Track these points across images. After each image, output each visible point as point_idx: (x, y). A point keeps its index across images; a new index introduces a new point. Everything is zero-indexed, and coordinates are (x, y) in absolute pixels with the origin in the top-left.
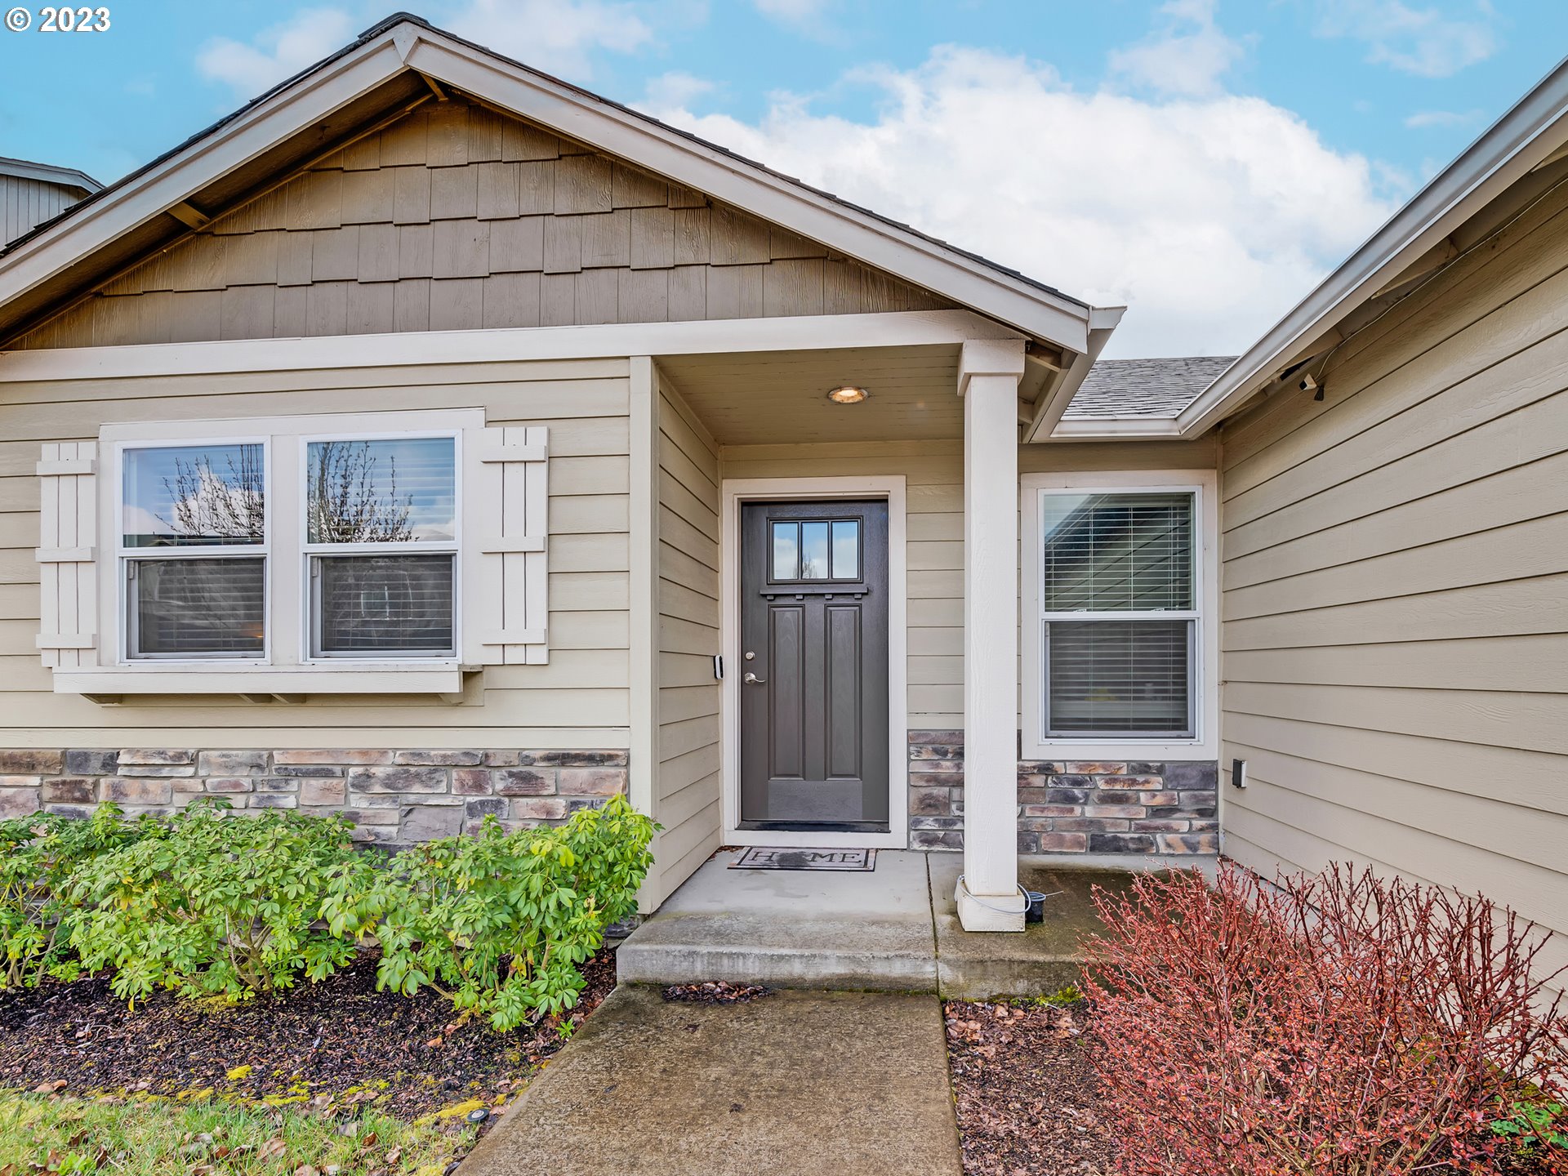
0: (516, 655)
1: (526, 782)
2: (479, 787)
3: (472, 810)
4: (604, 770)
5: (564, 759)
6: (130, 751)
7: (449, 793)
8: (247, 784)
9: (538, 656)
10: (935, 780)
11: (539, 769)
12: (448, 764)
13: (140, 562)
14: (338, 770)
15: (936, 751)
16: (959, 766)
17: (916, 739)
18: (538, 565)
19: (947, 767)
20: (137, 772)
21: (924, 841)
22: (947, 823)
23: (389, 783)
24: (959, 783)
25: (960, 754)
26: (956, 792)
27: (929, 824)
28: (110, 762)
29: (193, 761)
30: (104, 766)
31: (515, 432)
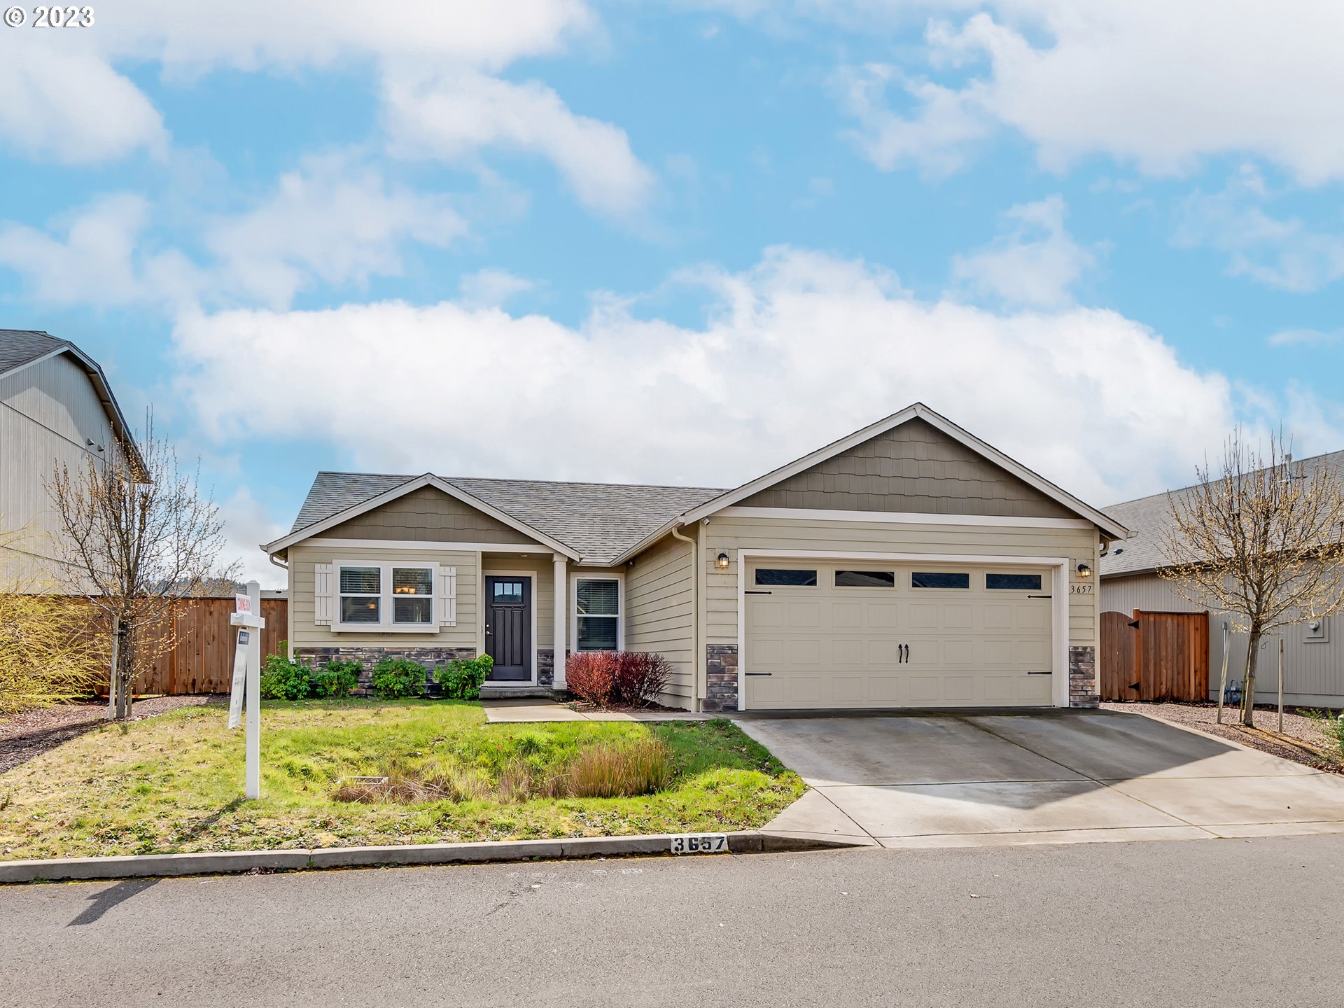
0: (448, 624)
1: (451, 655)
2: (439, 657)
3: (437, 662)
4: (470, 653)
5: (460, 650)
6: (342, 648)
7: (430, 659)
8: (377, 656)
9: (454, 624)
10: (545, 665)
11: (454, 652)
12: (432, 651)
13: (343, 597)
14: (402, 653)
15: (545, 656)
16: (552, 660)
17: (539, 652)
18: (454, 602)
19: (549, 661)
20: (345, 653)
21: (542, 683)
22: (549, 678)
23: (415, 655)
24: (553, 666)
25: (553, 657)
26: (551, 668)
27: (543, 678)
28: (337, 651)
29: (362, 651)
30: (335, 652)
31: (448, 569)
